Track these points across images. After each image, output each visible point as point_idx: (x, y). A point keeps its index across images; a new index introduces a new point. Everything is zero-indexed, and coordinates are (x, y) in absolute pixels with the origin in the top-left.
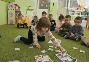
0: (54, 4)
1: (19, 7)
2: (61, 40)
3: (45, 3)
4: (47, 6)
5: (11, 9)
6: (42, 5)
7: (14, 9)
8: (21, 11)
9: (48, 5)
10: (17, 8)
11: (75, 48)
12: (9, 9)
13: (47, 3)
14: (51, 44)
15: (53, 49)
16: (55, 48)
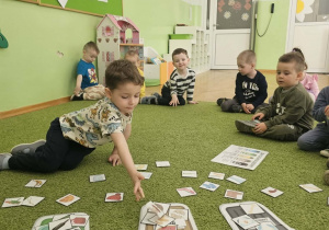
0: (273, 5)
1: (136, 32)
2: (266, 153)
3: (239, 5)
4: (245, 17)
5: (107, 41)
6: (227, 15)
7: (115, 40)
8: (141, 43)
9: (250, 13)
10: (129, 34)
11: (311, 188)
12: (100, 40)
13: (247, 7)
14: (220, 167)
15: (217, 186)
16: (226, 184)
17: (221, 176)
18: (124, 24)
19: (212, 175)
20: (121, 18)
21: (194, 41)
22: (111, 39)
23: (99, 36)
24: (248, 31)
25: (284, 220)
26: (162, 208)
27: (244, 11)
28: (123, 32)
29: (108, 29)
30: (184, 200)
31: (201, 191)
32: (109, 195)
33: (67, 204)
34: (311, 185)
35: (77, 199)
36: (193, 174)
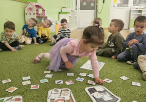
1: (44, 10)
2: (104, 64)
4: (92, 5)
5: (30, 14)
6: (85, 4)
7: (34, 14)
8: (46, 15)
9: (94, 3)
10: (40, 11)
12: (27, 14)
14: (84, 71)
15: (83, 79)
16: (87, 78)
17: (85, 75)
18: (38, 6)
19: (81, 74)
20: (36, 4)
21: (70, 15)
22: (32, 13)
23: (26, 12)
24: (94, 11)
25: (114, 93)
26: (58, 91)
27: (92, 2)
28: (37, 10)
29: (30, 9)
30: (68, 86)
31: (76, 82)
32: (32, 86)
33: (11, 92)
34: (124, 77)
35: (16, 89)
36: (72, 74)
